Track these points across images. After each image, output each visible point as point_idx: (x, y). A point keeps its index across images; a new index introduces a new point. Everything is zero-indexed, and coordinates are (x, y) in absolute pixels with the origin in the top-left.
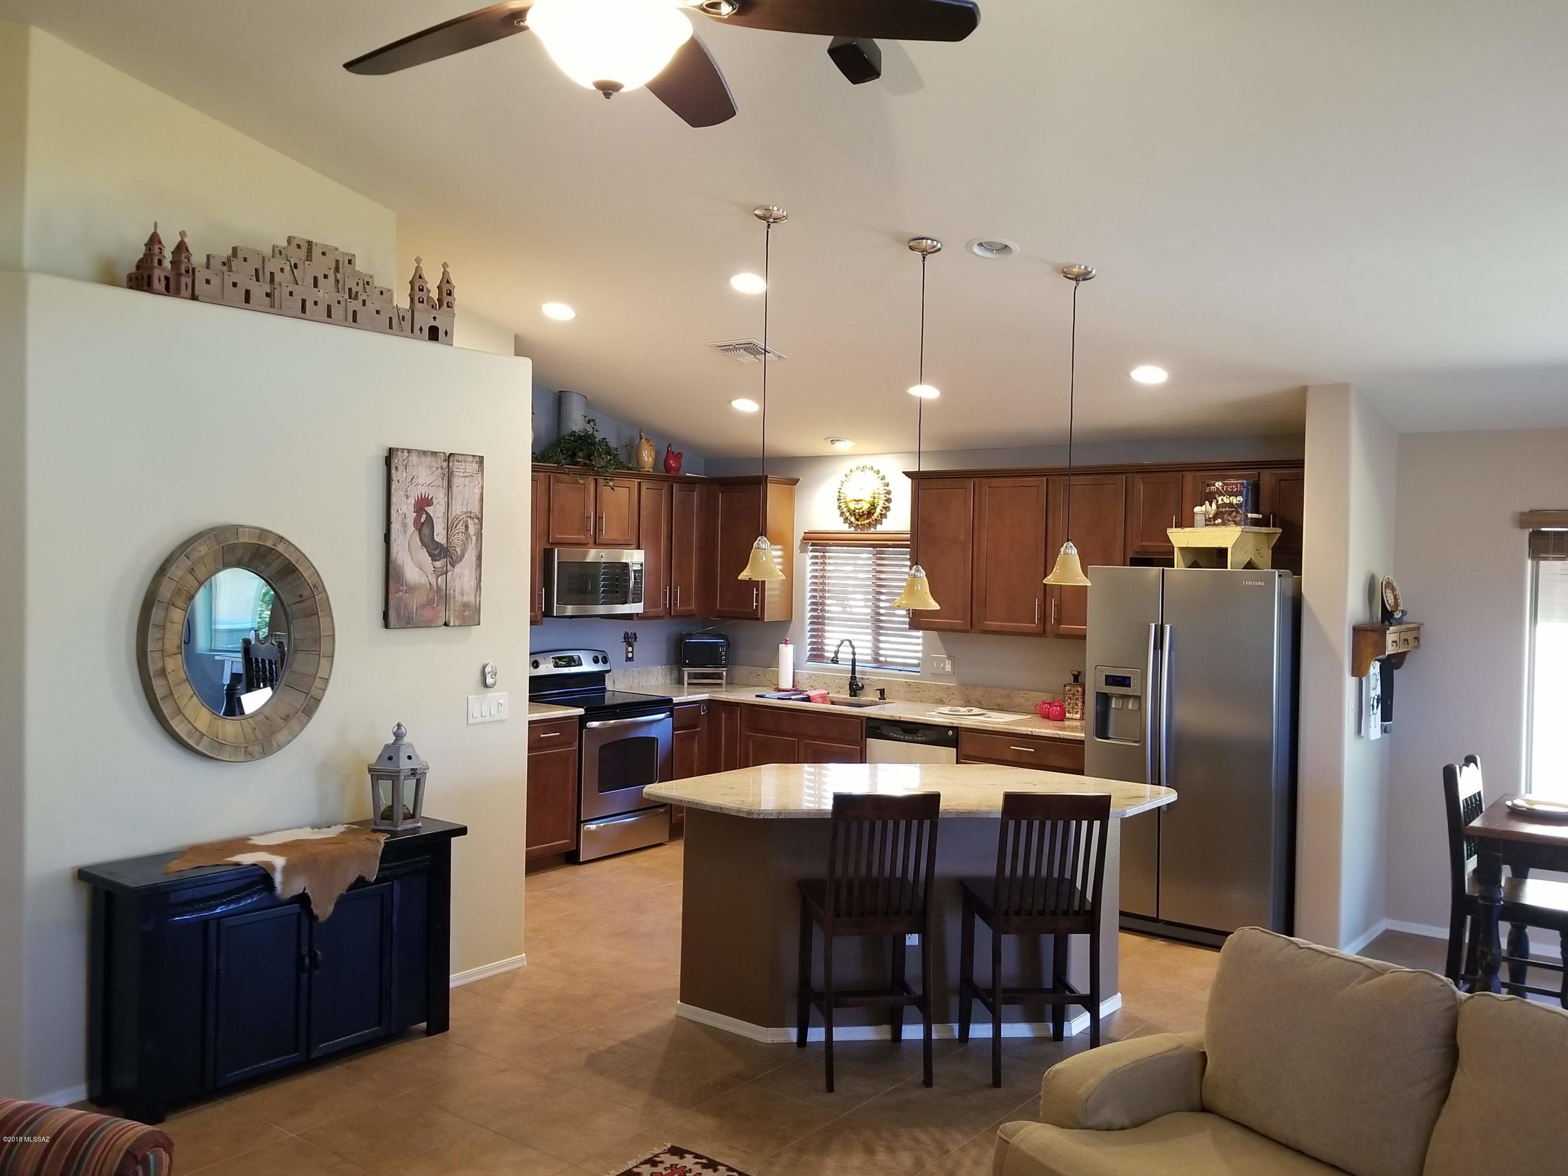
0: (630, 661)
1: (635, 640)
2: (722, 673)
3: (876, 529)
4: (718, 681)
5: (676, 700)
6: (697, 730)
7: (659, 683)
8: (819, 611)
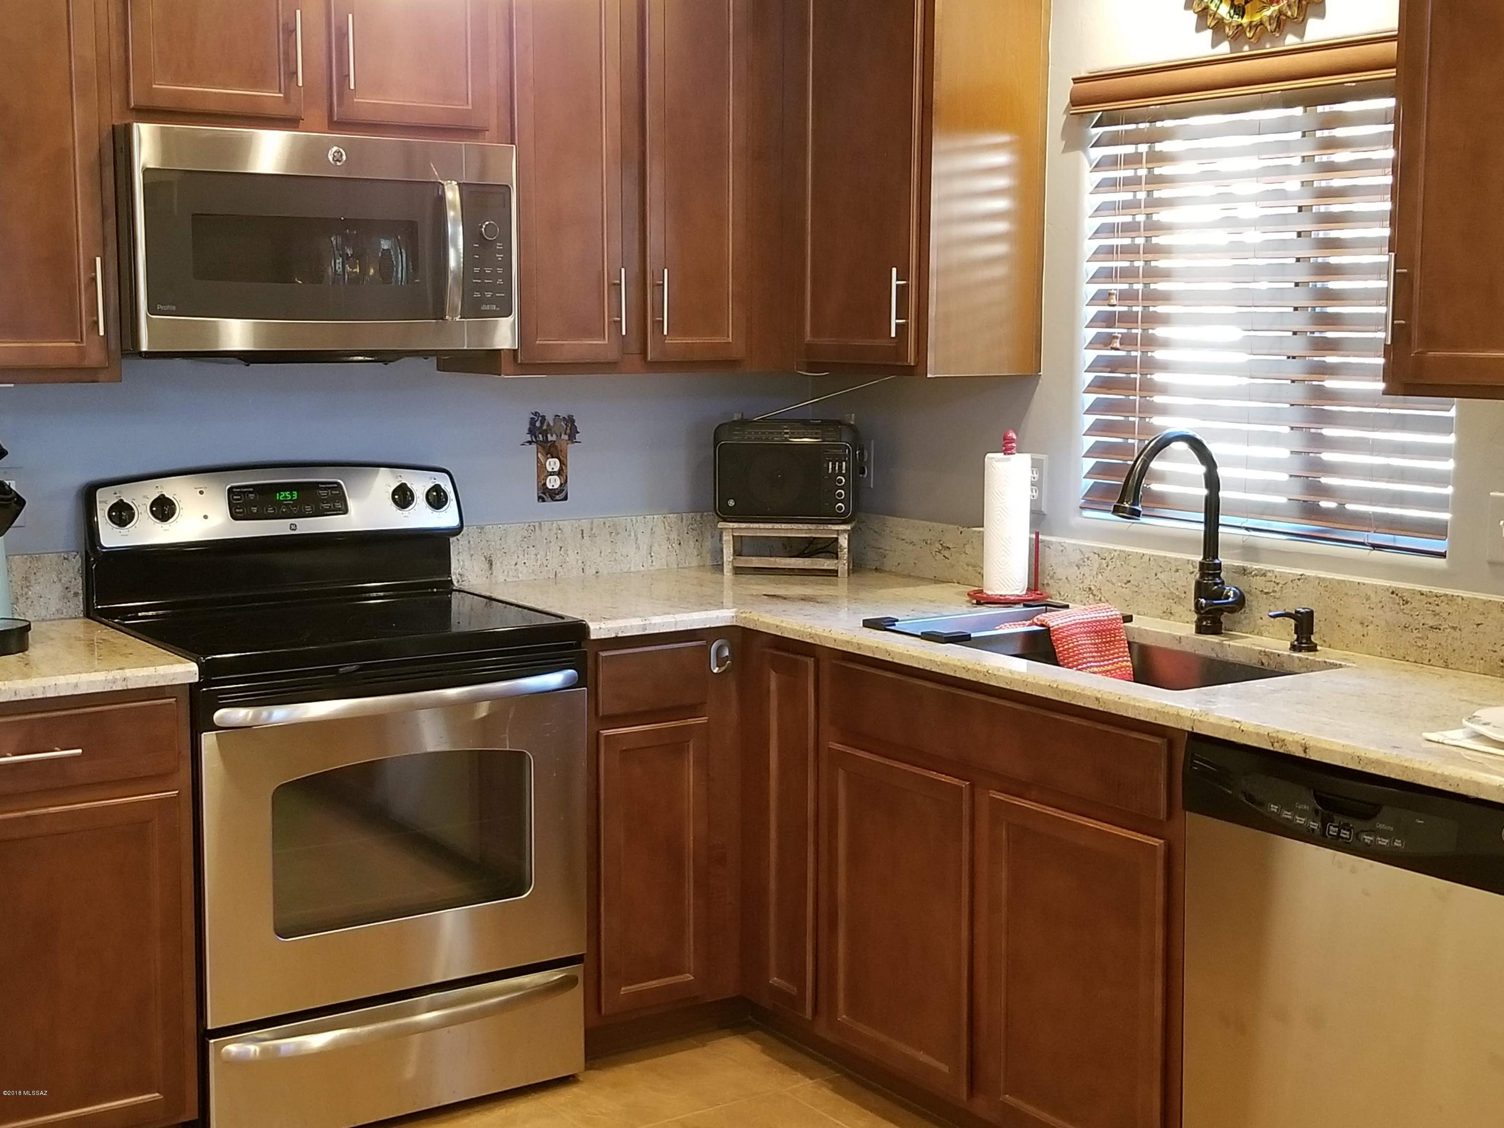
0: (553, 499)
1: (572, 438)
2: (837, 539)
3: (1301, 35)
4: (826, 564)
5: (598, 630)
6: (691, 721)
7: (657, 565)
8: (1117, 344)
